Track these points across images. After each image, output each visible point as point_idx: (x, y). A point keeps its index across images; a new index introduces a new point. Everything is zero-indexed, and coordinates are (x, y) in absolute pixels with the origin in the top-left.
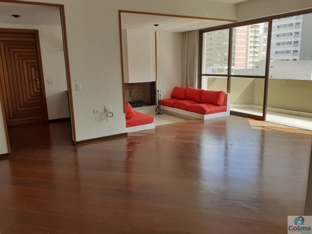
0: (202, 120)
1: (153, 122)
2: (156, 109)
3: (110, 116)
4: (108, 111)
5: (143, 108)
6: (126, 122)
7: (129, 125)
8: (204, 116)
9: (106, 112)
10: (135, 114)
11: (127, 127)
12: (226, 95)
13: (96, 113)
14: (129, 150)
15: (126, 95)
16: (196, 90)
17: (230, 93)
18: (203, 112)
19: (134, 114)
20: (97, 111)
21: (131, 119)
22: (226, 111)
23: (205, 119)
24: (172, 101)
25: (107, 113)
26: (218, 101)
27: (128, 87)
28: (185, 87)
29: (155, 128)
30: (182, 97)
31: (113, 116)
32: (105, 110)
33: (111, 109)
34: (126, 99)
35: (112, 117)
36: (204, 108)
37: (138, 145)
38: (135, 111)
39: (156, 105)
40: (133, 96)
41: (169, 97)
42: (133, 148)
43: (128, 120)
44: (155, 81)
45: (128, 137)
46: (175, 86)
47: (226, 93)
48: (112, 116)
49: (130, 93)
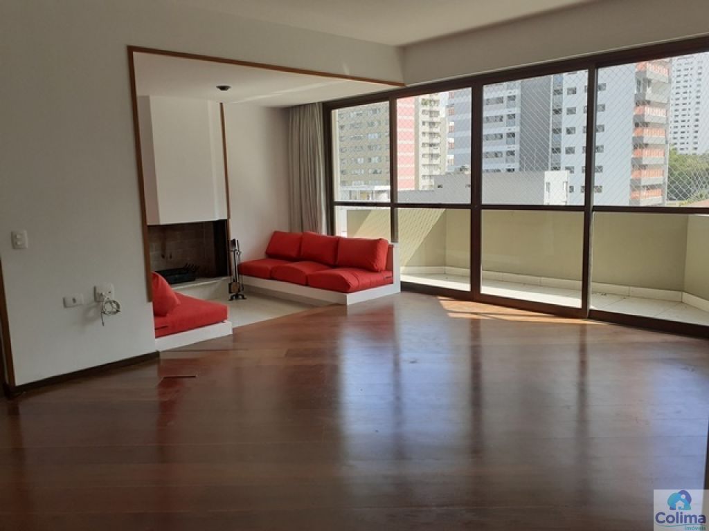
0: (342, 305)
1: (226, 318)
2: (230, 285)
3: (110, 313)
4: (106, 299)
5: (199, 284)
6: (156, 324)
7: (161, 331)
8: (346, 296)
9: (99, 302)
10: (178, 301)
11: (157, 337)
12: (390, 248)
13: (70, 307)
14: (166, 400)
15: (151, 254)
16: (323, 236)
17: (397, 242)
18: (345, 288)
19: (174, 302)
20: (74, 300)
21: (168, 315)
22: (392, 283)
23: (349, 303)
24: (270, 265)
25: (100, 306)
26: (374, 262)
27: (157, 235)
28: (297, 231)
29: (231, 332)
30: (294, 254)
31: (118, 311)
32: (98, 297)
33: (113, 292)
34: (153, 263)
35: (115, 313)
36: (346, 278)
37: (188, 382)
38: (176, 294)
39: (231, 275)
40: (171, 257)
41: (262, 256)
42: (178, 391)
43: (161, 319)
44: (225, 217)
45: (162, 363)
46: (274, 230)
47: (390, 243)
48: (115, 310)
49: (163, 248)
